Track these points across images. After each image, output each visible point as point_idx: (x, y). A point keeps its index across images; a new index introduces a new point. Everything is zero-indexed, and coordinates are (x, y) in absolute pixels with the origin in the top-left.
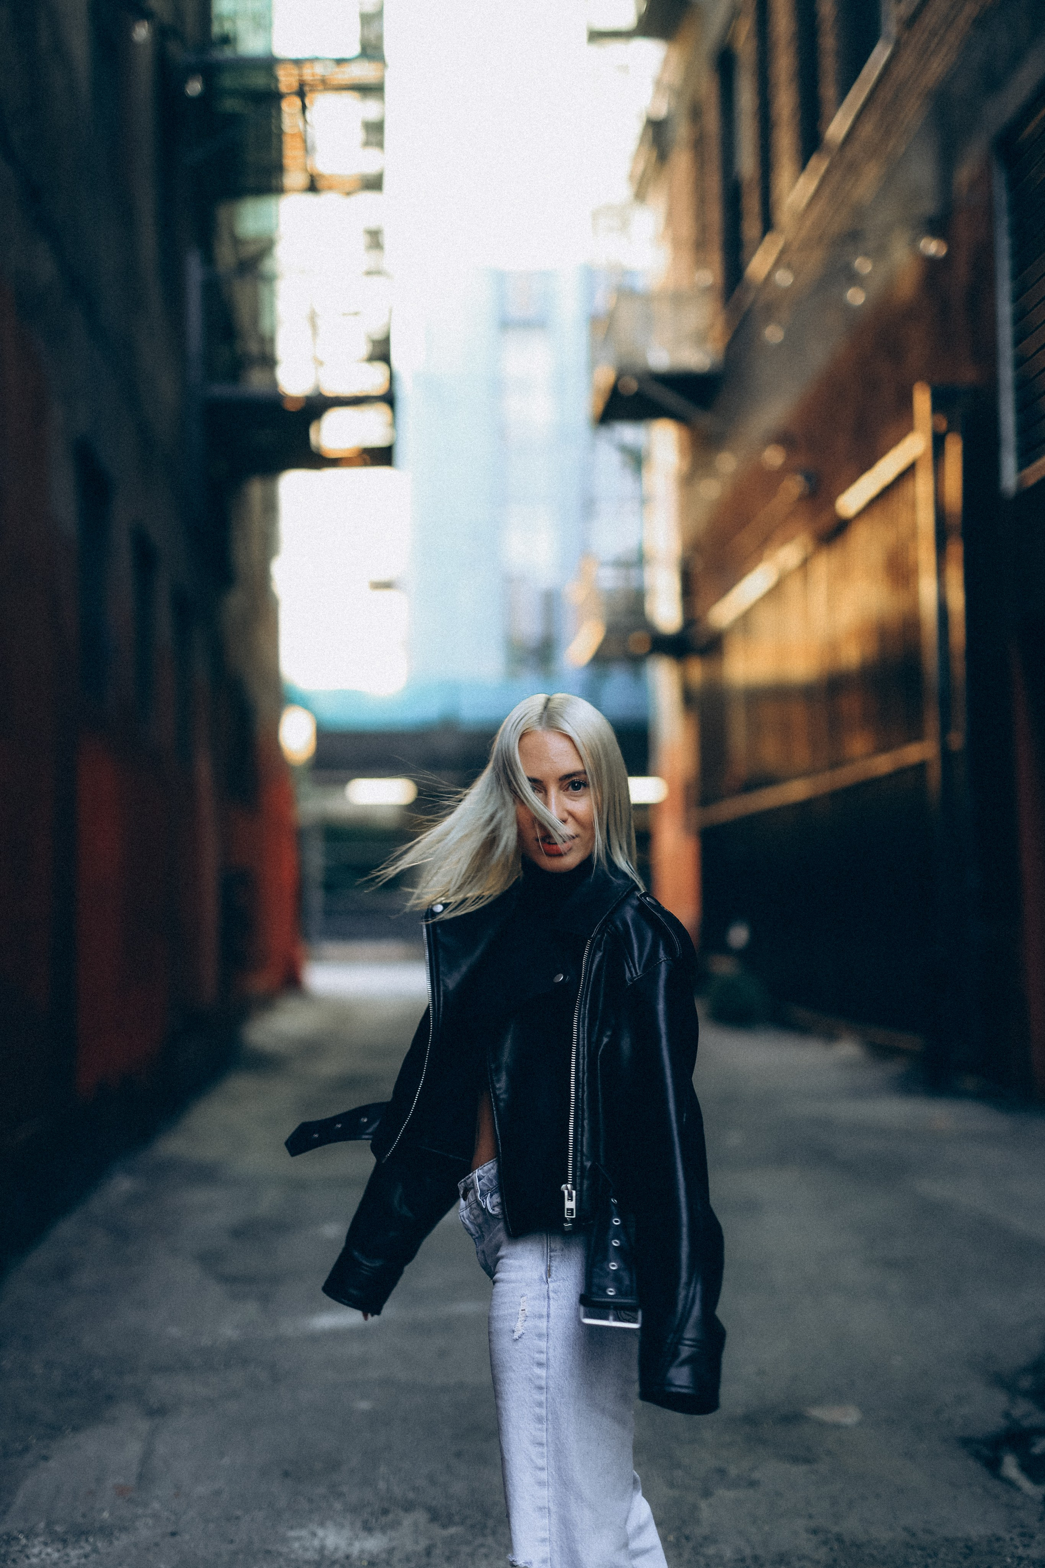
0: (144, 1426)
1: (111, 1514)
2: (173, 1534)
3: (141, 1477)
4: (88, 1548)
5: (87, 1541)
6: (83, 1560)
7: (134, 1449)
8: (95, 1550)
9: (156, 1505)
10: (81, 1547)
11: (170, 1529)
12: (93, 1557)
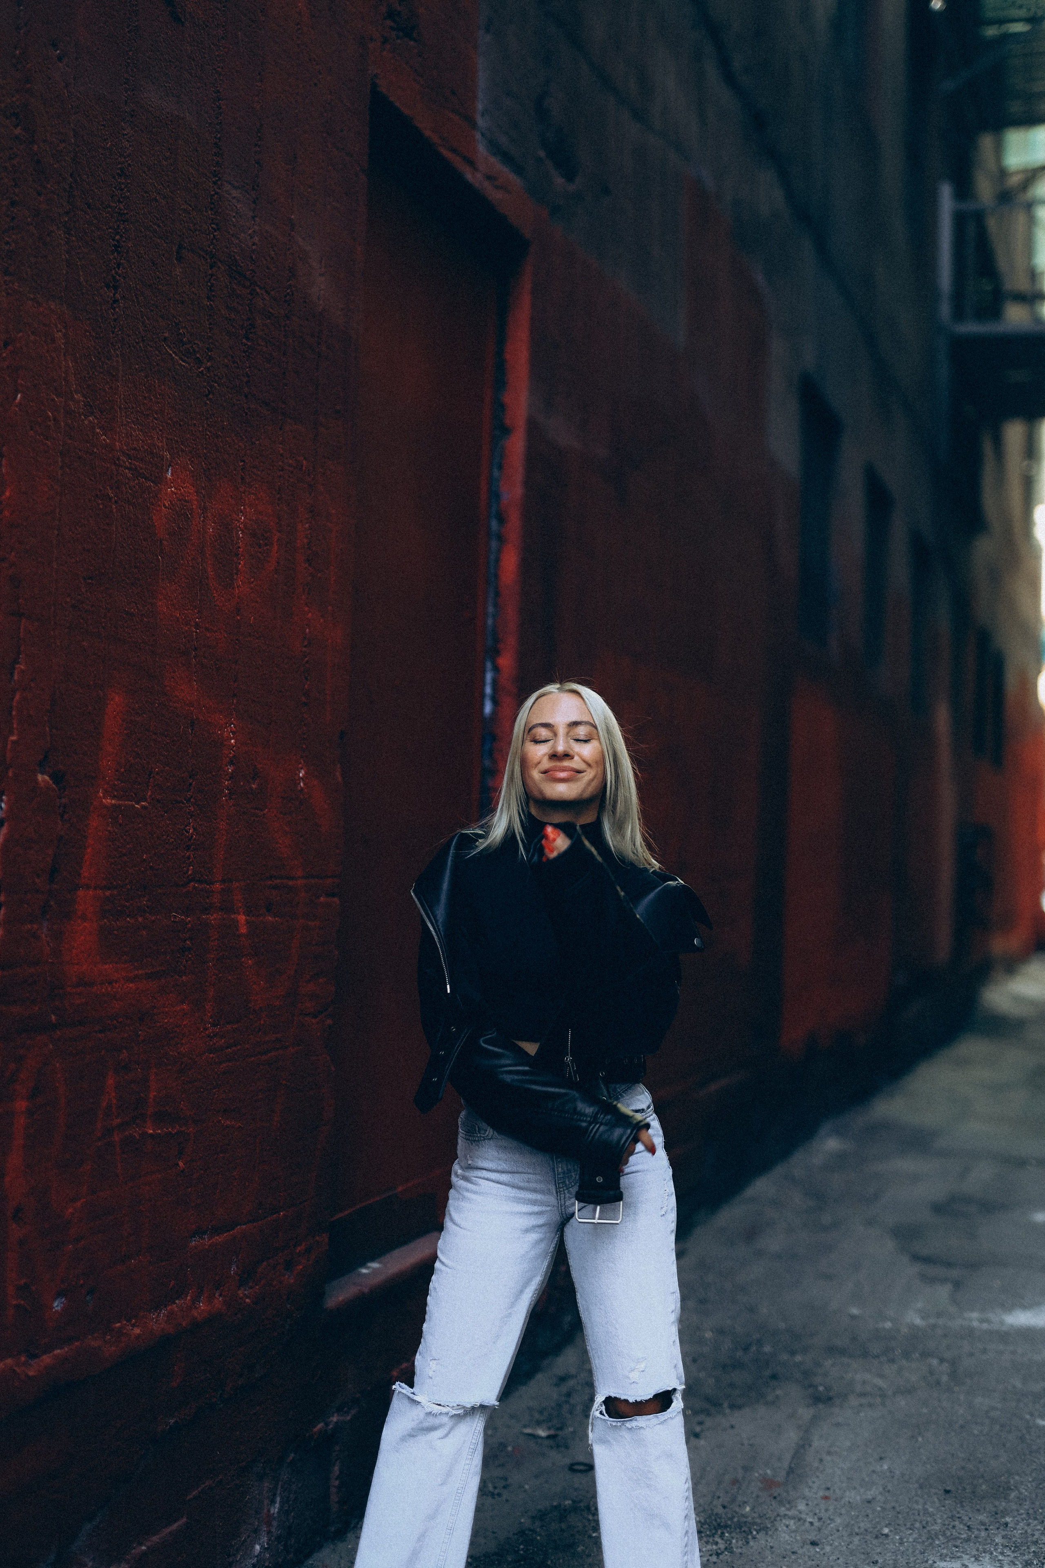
0: (805, 1413)
1: (752, 1509)
2: (814, 1543)
3: (791, 1471)
4: (722, 1545)
5: (722, 1536)
6: (714, 1559)
7: (791, 1436)
8: (729, 1549)
9: (802, 1506)
10: (717, 1543)
11: (812, 1537)
12: (726, 1556)
